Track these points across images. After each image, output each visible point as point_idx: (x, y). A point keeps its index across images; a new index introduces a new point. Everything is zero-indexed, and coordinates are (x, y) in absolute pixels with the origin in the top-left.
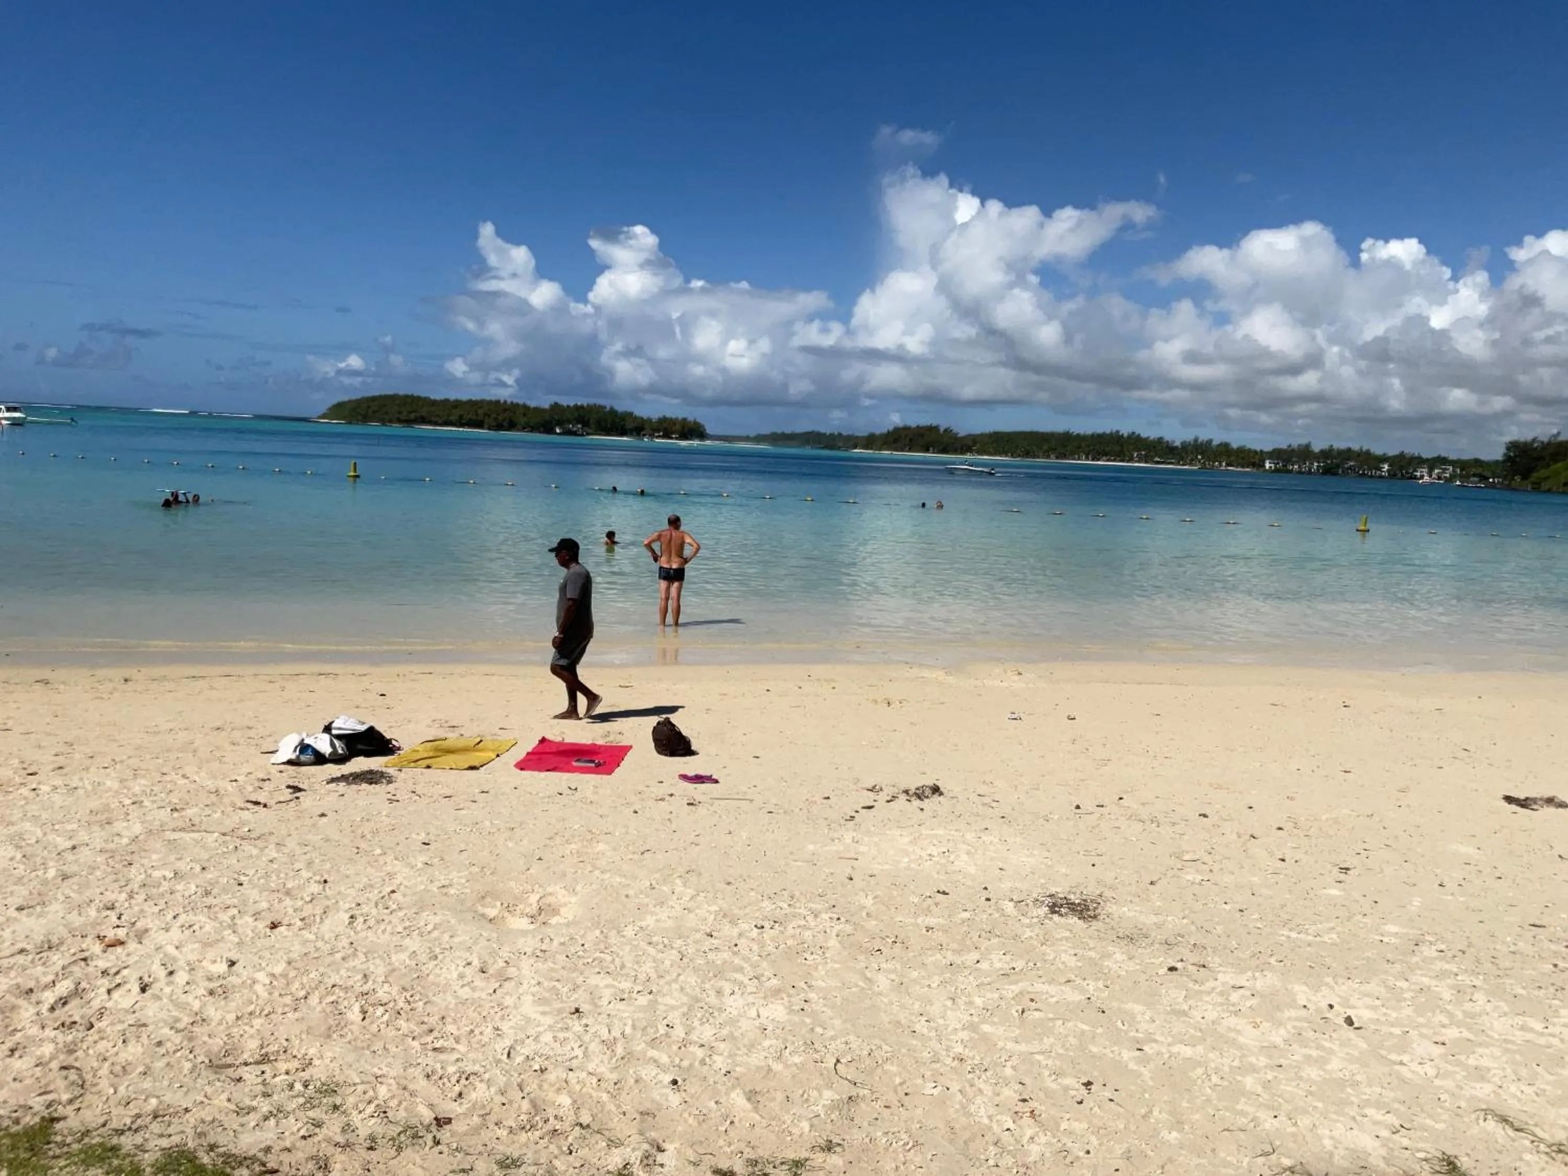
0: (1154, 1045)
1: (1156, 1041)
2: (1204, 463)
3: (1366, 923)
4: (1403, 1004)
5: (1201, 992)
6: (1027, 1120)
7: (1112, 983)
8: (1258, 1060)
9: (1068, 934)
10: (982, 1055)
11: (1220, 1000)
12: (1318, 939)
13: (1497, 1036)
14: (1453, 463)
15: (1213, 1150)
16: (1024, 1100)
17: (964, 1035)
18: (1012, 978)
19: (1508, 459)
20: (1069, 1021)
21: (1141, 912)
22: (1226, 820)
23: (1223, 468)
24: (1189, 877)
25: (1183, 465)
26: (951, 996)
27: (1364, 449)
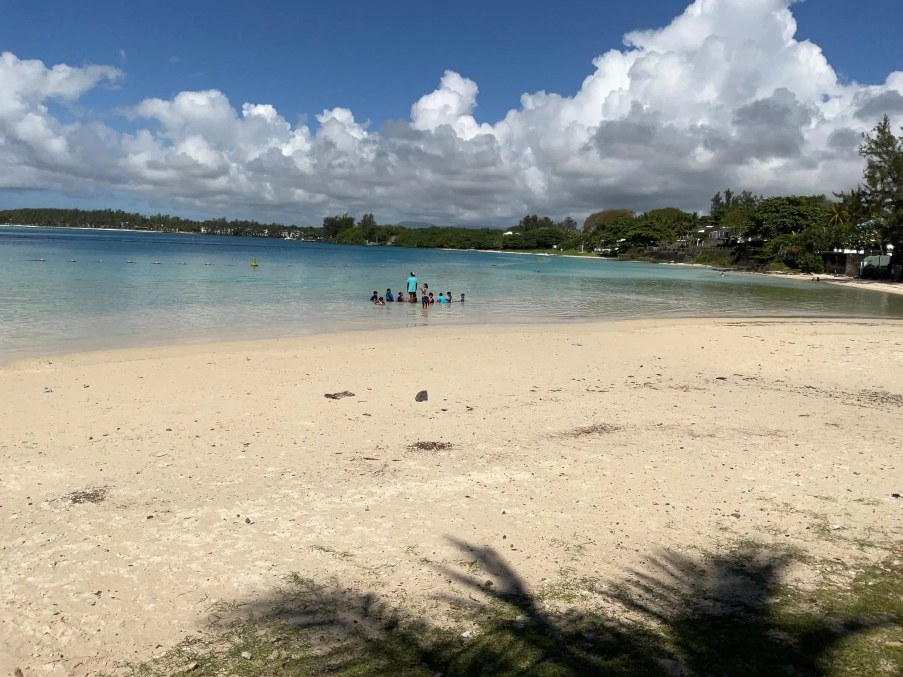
0: (138, 561)
1: (140, 559)
2: (165, 229)
3: (257, 470)
4: (275, 505)
5: (166, 526)
6: (60, 624)
7: (113, 534)
8: (199, 553)
9: (85, 512)
10: (28, 596)
11: (178, 527)
12: (233, 483)
13: (319, 510)
14: (299, 229)
15: (174, 607)
16: (57, 614)
17: (15, 587)
18: (48, 546)
19: (326, 227)
20: (85, 561)
21: (131, 490)
22: (182, 430)
23: (177, 232)
24: (160, 465)
25: (153, 230)
26: (5, 567)
27: (254, 222)
